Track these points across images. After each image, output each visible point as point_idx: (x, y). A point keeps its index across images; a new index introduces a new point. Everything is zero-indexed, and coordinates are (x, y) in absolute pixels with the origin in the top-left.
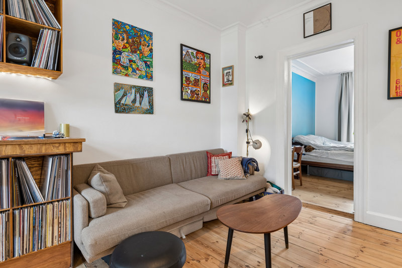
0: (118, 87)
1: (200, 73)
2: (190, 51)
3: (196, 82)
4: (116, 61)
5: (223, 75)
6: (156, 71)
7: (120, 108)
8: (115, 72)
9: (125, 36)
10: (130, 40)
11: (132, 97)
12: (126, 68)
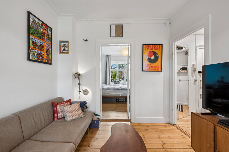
1: (44, 40)
2: (36, 20)
3: (41, 47)
5: (60, 46)
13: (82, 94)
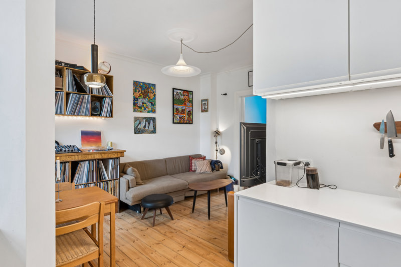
0: (136, 119)
1: (185, 104)
2: (179, 91)
3: (183, 111)
4: (135, 104)
5: (202, 105)
6: (158, 107)
7: (137, 131)
8: (135, 110)
9: (140, 89)
10: (143, 91)
11: (144, 124)
12: (140, 108)
13: (218, 154)
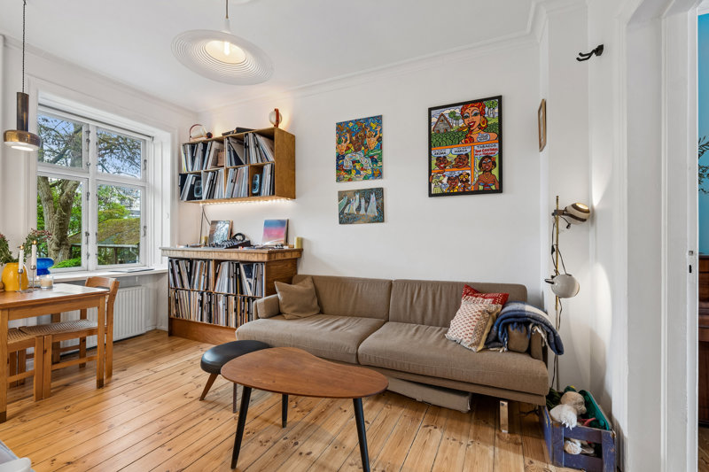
0: (342, 195)
1: (472, 140)
2: (447, 111)
3: (462, 161)
4: (339, 167)
7: (345, 219)
8: (339, 179)
9: (348, 136)
10: (354, 138)
11: (356, 204)
12: (349, 172)
